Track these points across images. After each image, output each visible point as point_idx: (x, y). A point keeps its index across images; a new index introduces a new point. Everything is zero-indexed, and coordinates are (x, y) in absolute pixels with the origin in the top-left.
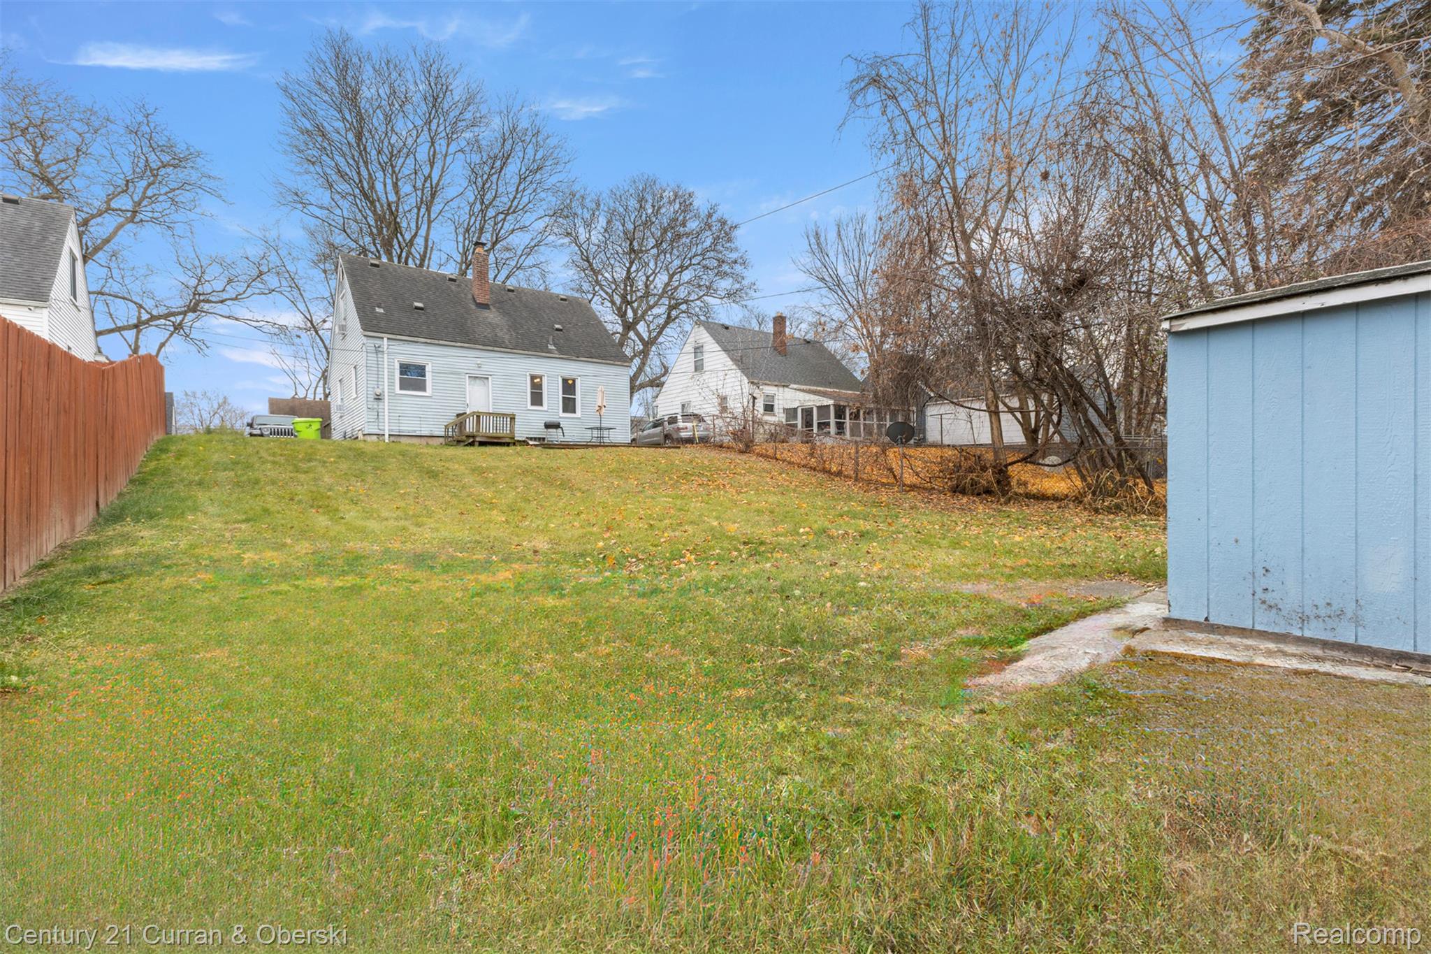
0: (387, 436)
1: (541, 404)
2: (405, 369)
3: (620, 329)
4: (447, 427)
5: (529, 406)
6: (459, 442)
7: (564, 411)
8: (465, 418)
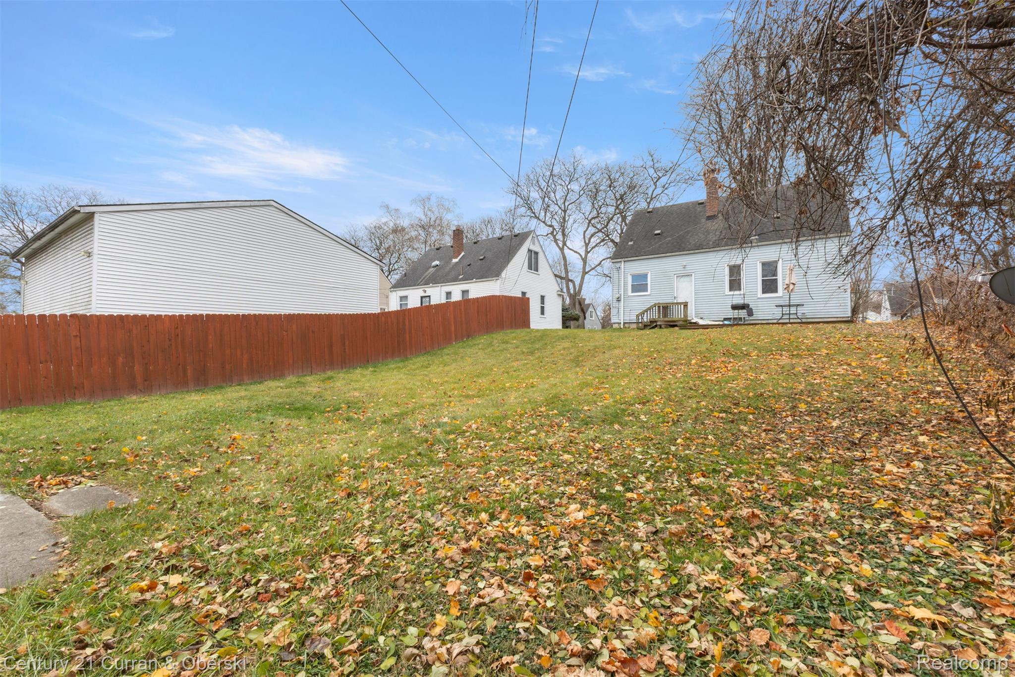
0: (622, 324)
1: (738, 289)
2: (635, 277)
4: (637, 316)
5: (727, 292)
6: (646, 326)
7: (764, 292)
8: (649, 309)
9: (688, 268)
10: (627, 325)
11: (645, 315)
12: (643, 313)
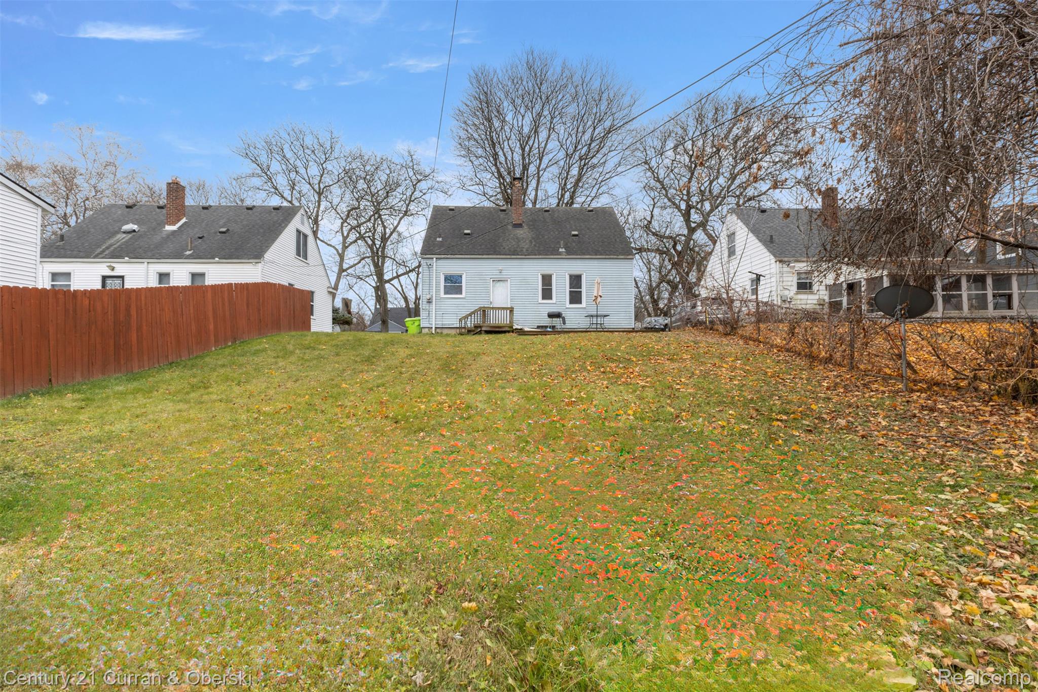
0: (434, 328)
1: (551, 298)
2: (448, 279)
3: (686, 232)
4: (460, 320)
5: (541, 301)
6: (469, 331)
7: (571, 303)
8: (473, 313)
9: (504, 273)
10: (438, 330)
11: (469, 320)
12: (466, 317)
